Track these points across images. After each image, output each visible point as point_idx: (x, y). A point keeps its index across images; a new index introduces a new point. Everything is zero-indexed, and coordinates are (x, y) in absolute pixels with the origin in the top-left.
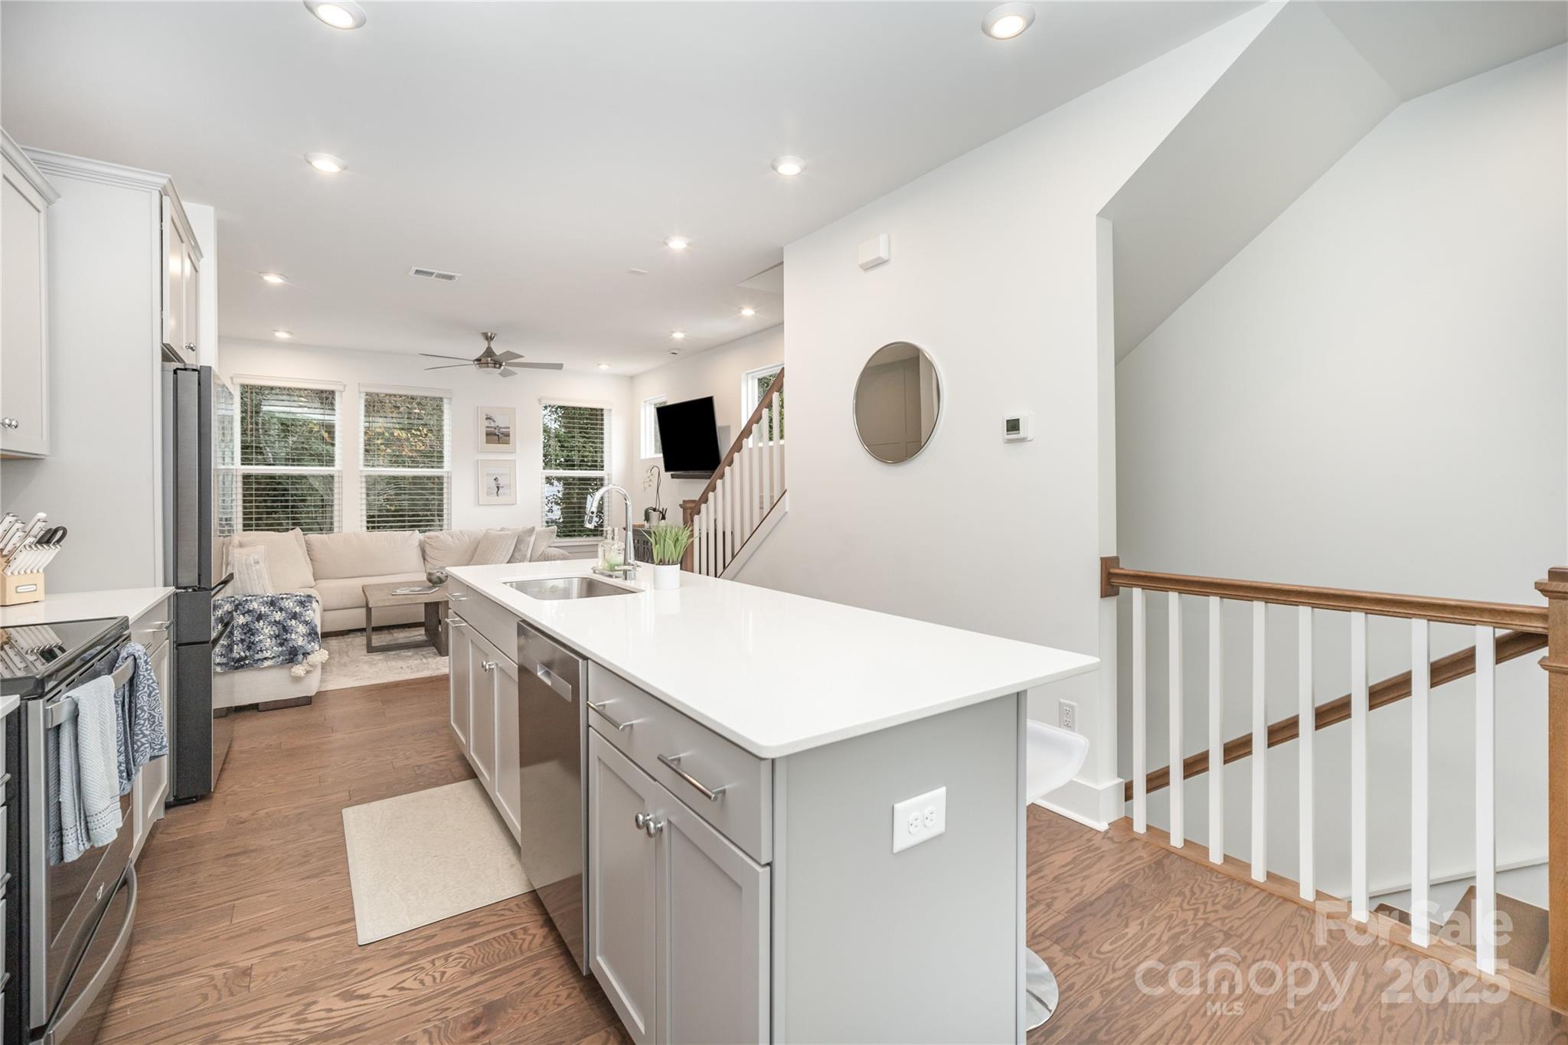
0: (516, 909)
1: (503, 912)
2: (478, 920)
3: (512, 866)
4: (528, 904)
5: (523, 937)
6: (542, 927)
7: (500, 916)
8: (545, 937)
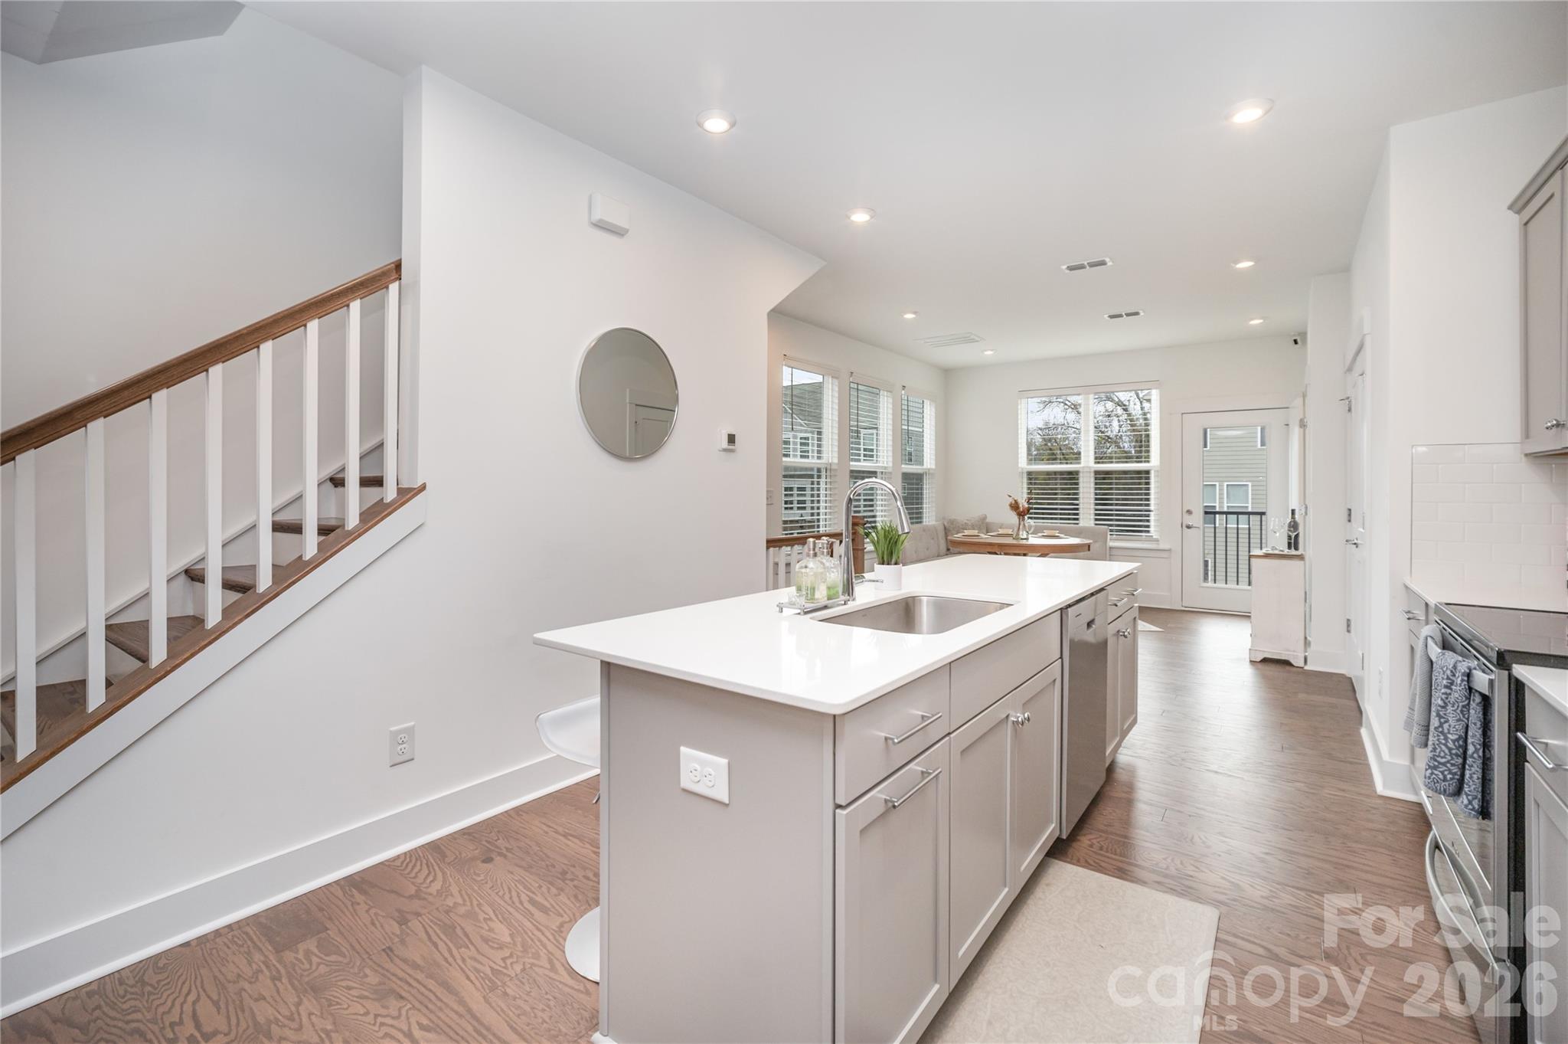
0: (1082, 859)
1: (1093, 864)
2: (1116, 871)
3: (1047, 885)
4: (1070, 856)
5: (1097, 844)
6: (1079, 840)
7: (1097, 863)
8: (1085, 835)
